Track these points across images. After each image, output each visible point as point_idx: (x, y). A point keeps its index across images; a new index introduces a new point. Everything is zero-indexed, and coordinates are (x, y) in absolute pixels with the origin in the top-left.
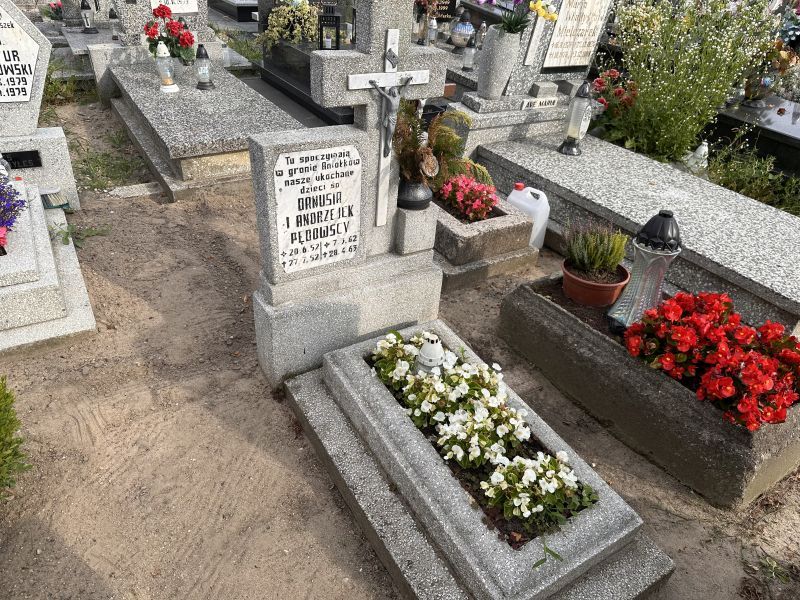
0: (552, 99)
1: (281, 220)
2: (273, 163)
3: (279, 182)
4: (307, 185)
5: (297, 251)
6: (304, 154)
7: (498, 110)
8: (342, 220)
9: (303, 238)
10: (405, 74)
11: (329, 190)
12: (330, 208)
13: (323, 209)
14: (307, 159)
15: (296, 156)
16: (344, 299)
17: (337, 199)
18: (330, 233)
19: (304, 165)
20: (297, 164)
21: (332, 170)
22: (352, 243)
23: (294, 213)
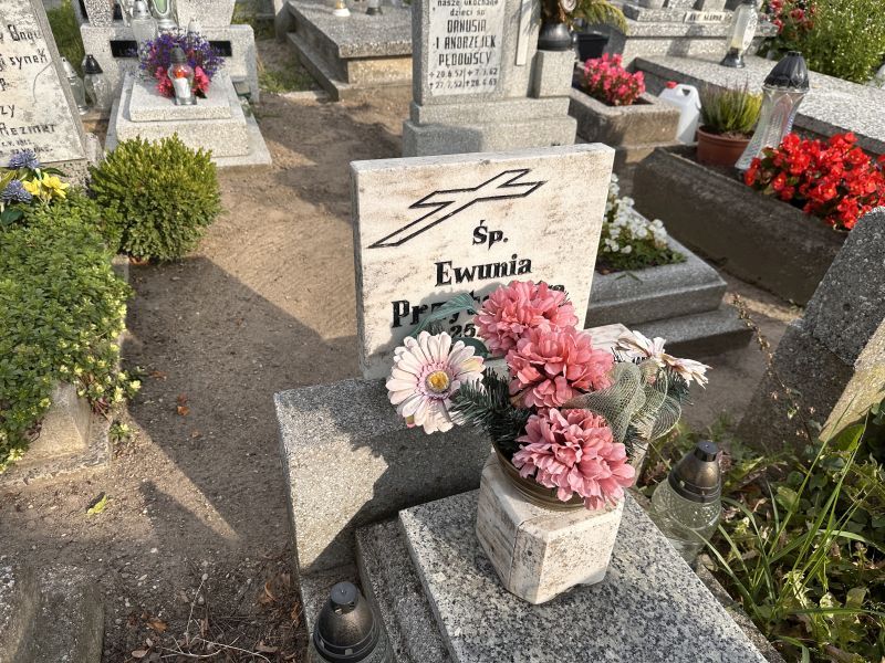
0: (717, 14)
1: (432, 40)
4: (456, 8)
5: (443, 74)
7: (658, 20)
8: (485, 49)
9: (450, 62)
11: (474, 16)
12: (475, 34)
13: (470, 35)
17: (481, 27)
18: (474, 61)
22: (492, 76)
23: (443, 35)
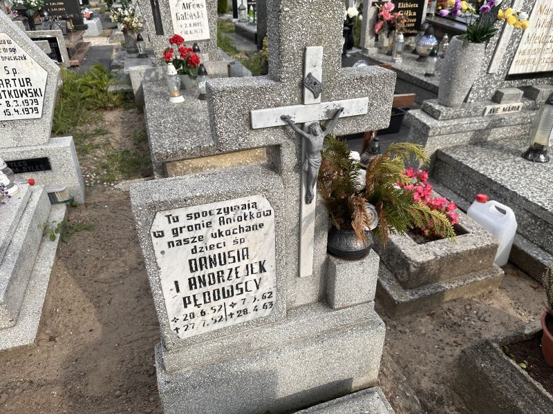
0: (516, 104)
1: (167, 285)
2: (149, 224)
3: (159, 244)
4: (199, 244)
5: (193, 315)
6: (192, 210)
7: (459, 117)
8: (251, 277)
9: (200, 301)
10: (331, 105)
11: (230, 246)
12: (233, 266)
13: (225, 268)
14: (197, 215)
15: (181, 213)
16: (255, 366)
17: (243, 255)
18: (236, 292)
19: (193, 222)
20: (183, 222)
21: (235, 225)
22: (267, 300)
23: (184, 276)
